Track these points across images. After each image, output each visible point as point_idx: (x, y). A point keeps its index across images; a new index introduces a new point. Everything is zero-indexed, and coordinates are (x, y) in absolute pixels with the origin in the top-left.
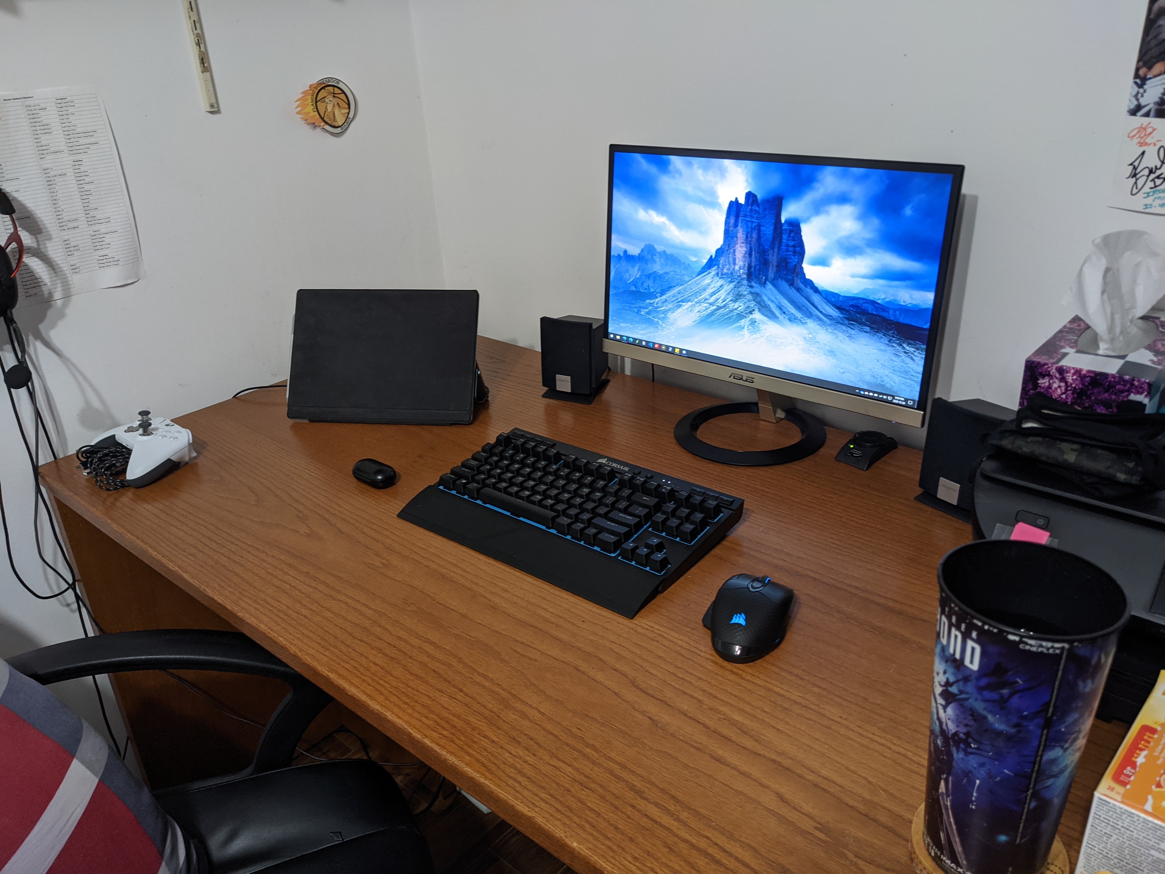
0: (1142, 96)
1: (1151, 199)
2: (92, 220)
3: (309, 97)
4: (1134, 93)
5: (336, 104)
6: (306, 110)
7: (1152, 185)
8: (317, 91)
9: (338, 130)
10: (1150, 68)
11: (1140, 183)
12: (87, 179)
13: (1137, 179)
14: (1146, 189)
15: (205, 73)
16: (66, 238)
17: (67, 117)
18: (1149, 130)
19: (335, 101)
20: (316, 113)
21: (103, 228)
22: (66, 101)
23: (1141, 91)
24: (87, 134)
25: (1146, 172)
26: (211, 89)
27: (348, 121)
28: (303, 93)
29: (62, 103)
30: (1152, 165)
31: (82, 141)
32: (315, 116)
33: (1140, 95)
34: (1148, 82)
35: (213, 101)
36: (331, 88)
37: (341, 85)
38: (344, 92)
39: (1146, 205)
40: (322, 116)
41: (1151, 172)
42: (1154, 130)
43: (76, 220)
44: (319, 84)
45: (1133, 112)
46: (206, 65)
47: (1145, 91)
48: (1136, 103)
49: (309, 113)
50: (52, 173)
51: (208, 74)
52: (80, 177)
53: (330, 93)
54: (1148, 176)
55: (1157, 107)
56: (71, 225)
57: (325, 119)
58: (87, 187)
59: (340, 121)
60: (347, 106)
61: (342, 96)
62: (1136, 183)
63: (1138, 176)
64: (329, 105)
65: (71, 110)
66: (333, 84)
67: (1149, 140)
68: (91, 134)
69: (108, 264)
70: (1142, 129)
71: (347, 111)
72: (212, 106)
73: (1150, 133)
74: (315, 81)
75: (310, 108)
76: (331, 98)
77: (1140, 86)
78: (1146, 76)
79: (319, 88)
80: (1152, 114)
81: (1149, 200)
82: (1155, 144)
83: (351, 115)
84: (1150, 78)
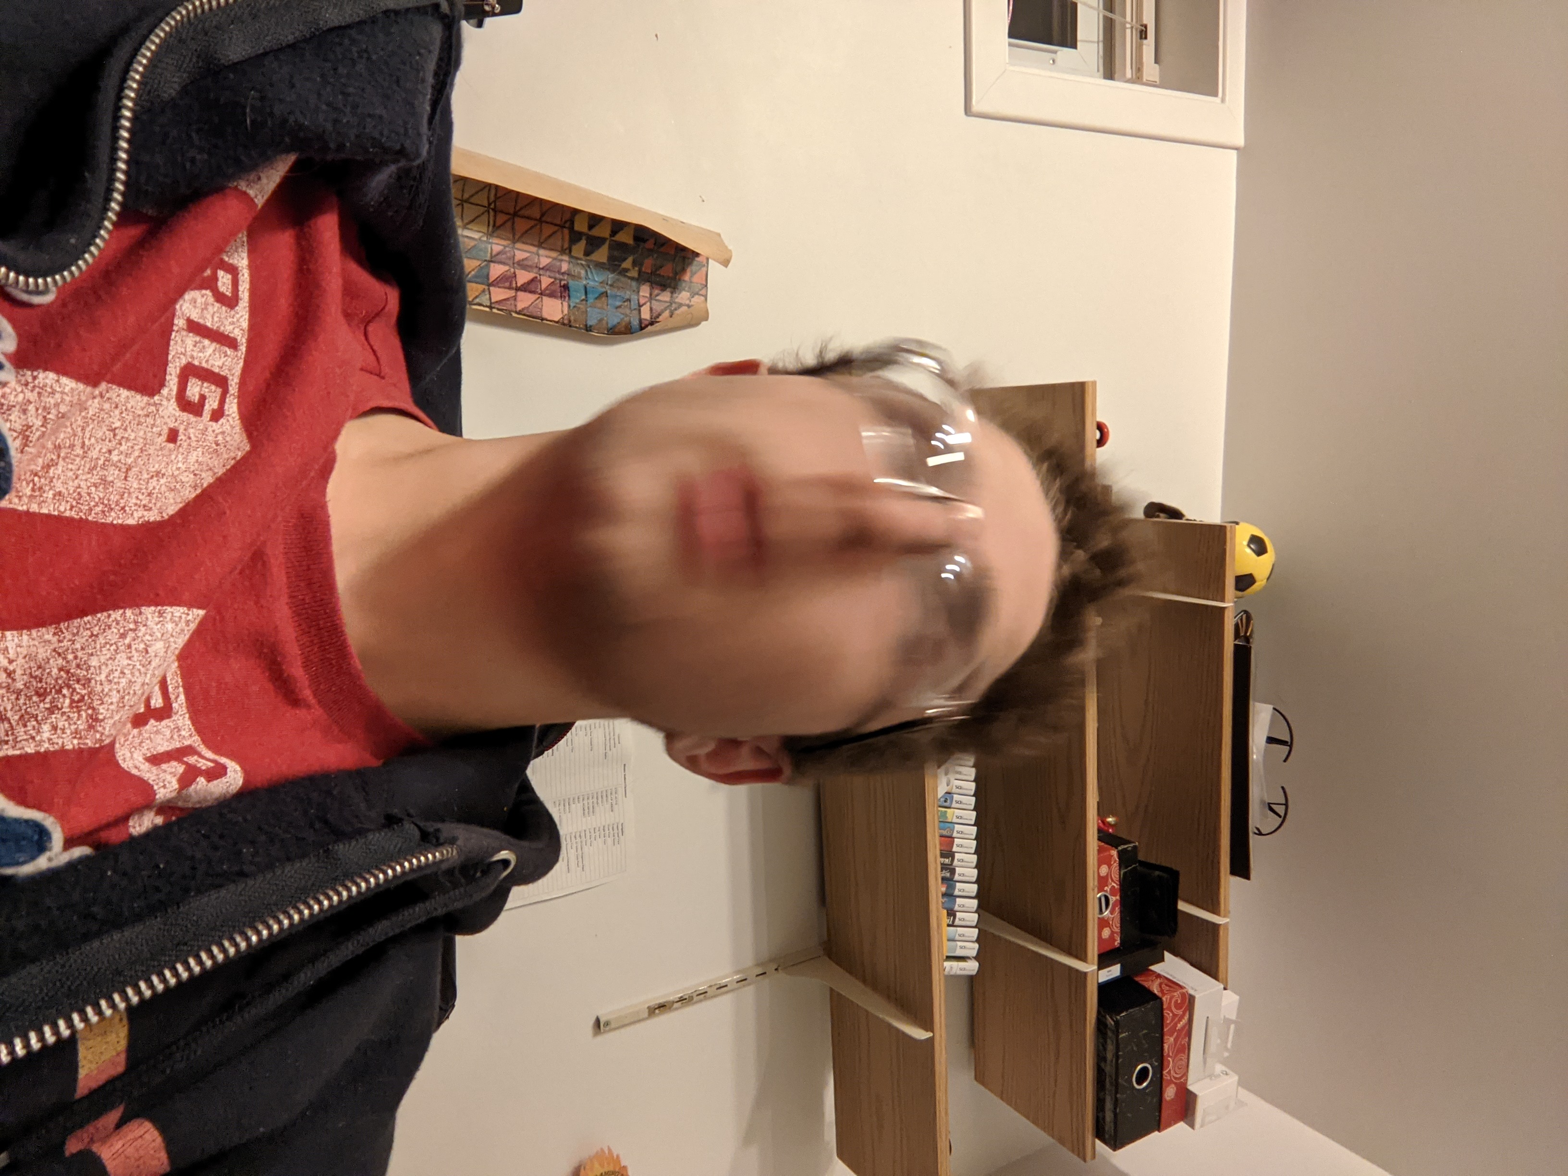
15: (647, 1011)
17: (602, 836)
22: (620, 834)
24: (580, 859)
26: (626, 1022)
28: (619, 1158)
29: (618, 831)
35: (616, 1023)
46: (657, 1011)
51: (646, 1015)
65: (610, 841)
68: (580, 864)
72: (607, 1024)
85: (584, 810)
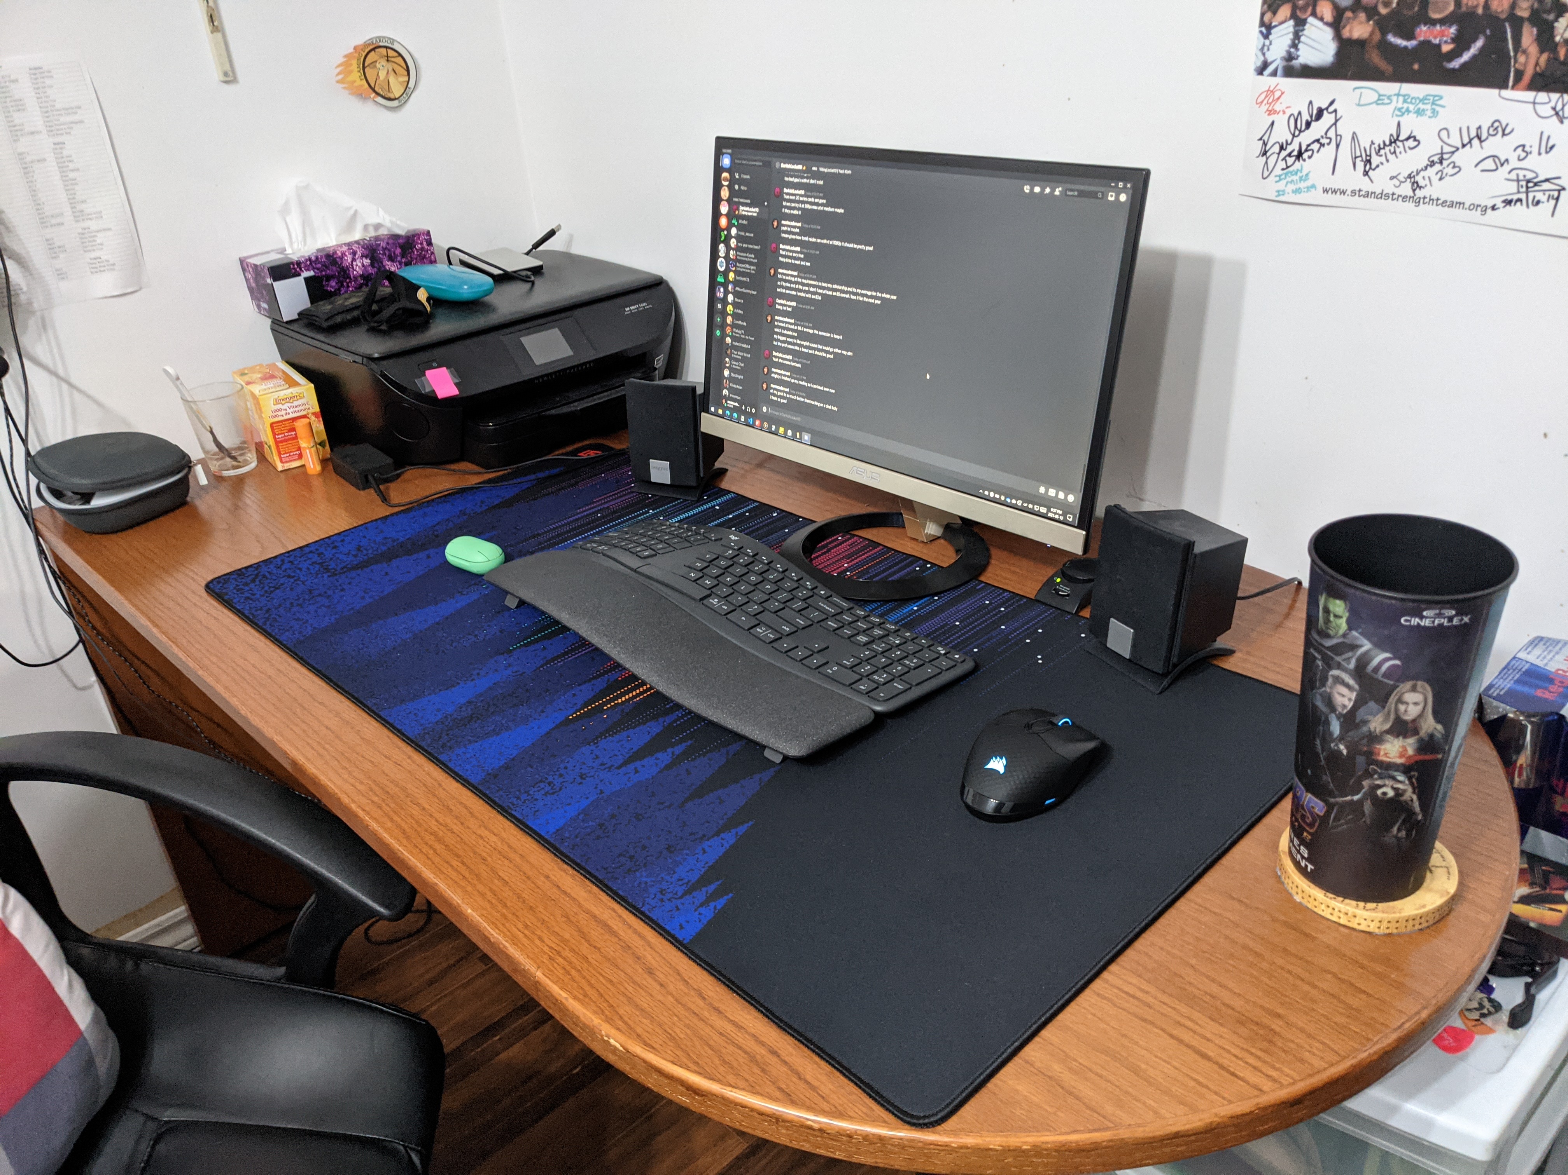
0: (1268, 50)
1: (1283, 182)
2: (79, 216)
3: (354, 62)
4: (1260, 47)
5: (390, 70)
6: (350, 78)
7: (1282, 164)
8: (364, 54)
9: (395, 103)
10: (1274, 13)
11: (1272, 160)
12: (71, 166)
13: (1267, 159)
14: (1278, 171)
15: (215, 34)
16: (48, 237)
17: (43, 90)
18: (1277, 94)
19: (390, 66)
20: (364, 82)
21: (93, 225)
22: (41, 70)
23: (1267, 42)
24: (70, 111)
25: (1276, 148)
26: (225, 54)
27: (407, 91)
28: (345, 56)
29: (37, 73)
30: (1282, 140)
31: (64, 119)
32: (362, 86)
33: (1266, 48)
34: (1273, 31)
35: (227, 67)
36: (383, 51)
37: (396, 46)
38: (400, 55)
39: (1278, 191)
40: (373, 85)
41: (1282, 148)
42: (1283, 93)
43: (61, 214)
44: (366, 45)
45: (1261, 71)
46: (216, 24)
47: (1271, 44)
48: (1262, 58)
49: (354, 82)
50: (29, 159)
51: (219, 35)
52: (63, 164)
53: (382, 57)
54: (1279, 154)
55: (1284, 63)
56: (54, 221)
57: (376, 89)
58: (71, 175)
59: (397, 91)
60: (406, 73)
61: (399, 60)
62: (1266, 162)
63: (1268, 154)
64: (382, 70)
65: (48, 82)
66: (386, 44)
67: (1277, 107)
68: (74, 110)
69: (102, 269)
70: (1270, 92)
71: (406, 79)
72: (226, 74)
73: (1279, 98)
74: (360, 41)
75: (356, 76)
76: (383, 62)
77: (1266, 36)
78: (1271, 24)
79: (367, 51)
80: (1280, 72)
81: (1281, 185)
82: (1284, 112)
83: (411, 85)
84: (1275, 26)
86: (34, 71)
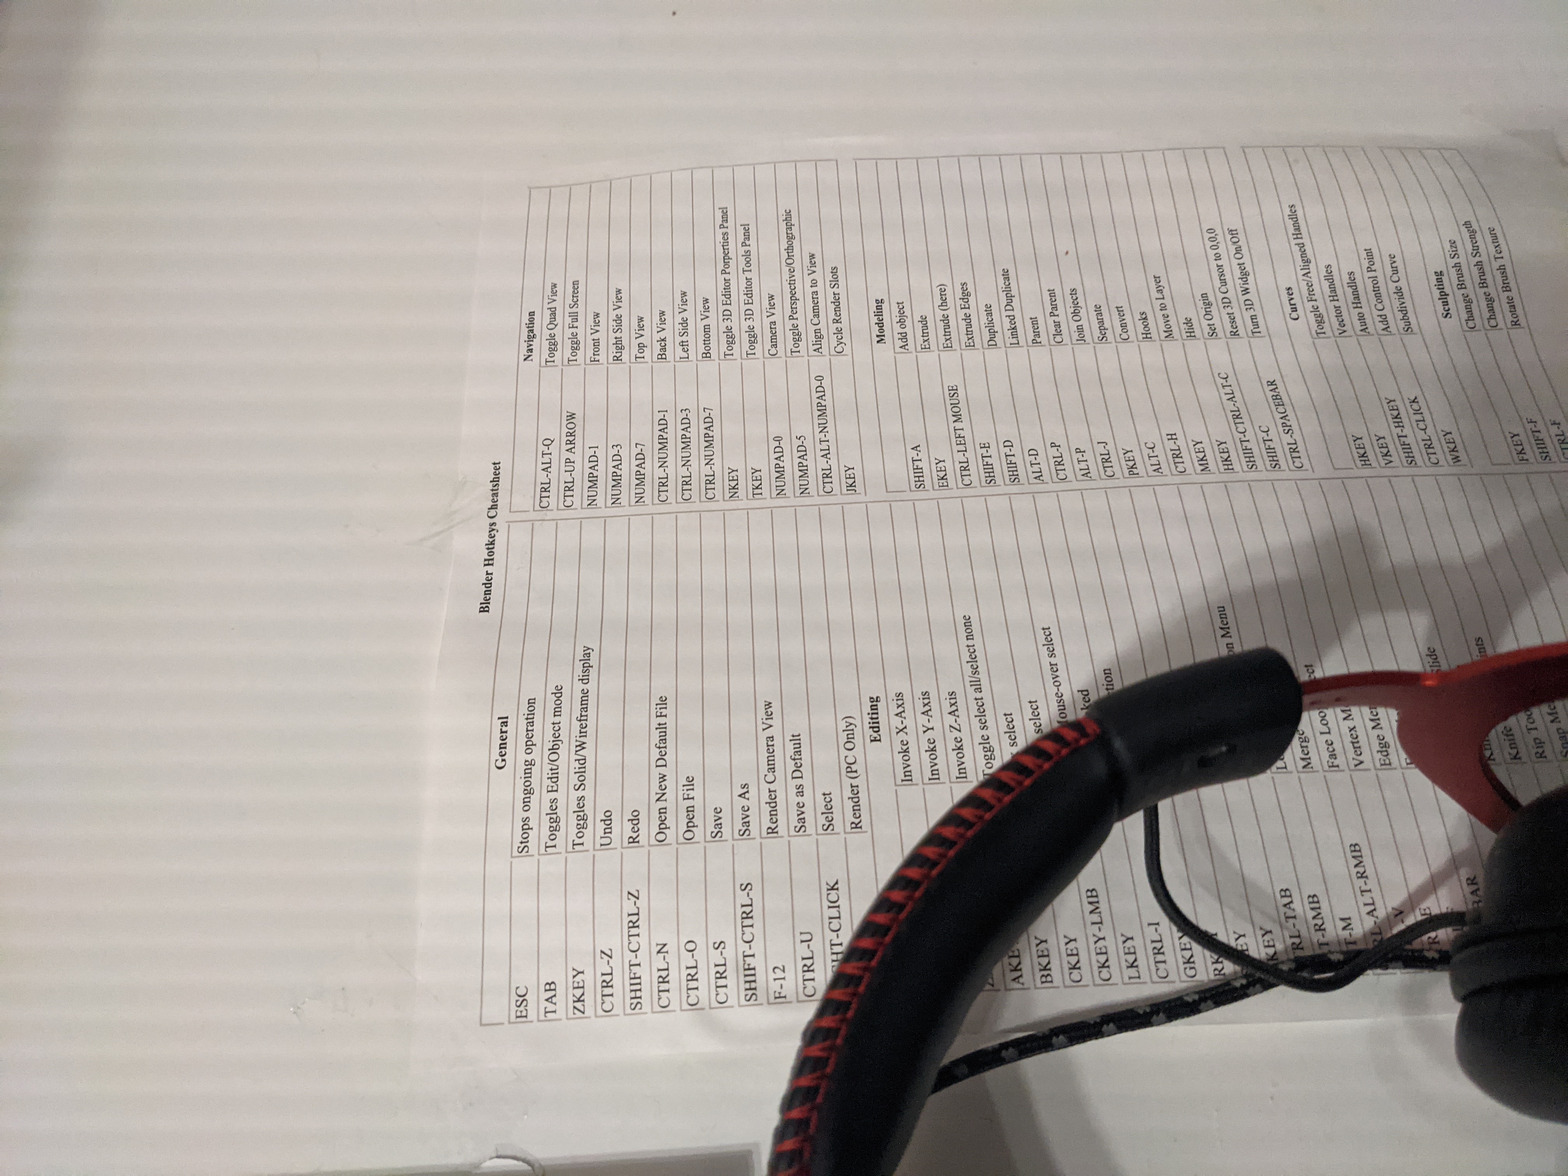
2: (1228, 314)
12: (987, 294)
17: (629, 325)
21: (1274, 270)
22: (542, 318)
24: (735, 249)
29: (551, 335)
31: (769, 278)
43: (1225, 380)
50: (943, 451)
52: (974, 326)
58: (1031, 304)
65: (595, 300)
68: (734, 234)
85: (709, 441)
86: (541, 345)
